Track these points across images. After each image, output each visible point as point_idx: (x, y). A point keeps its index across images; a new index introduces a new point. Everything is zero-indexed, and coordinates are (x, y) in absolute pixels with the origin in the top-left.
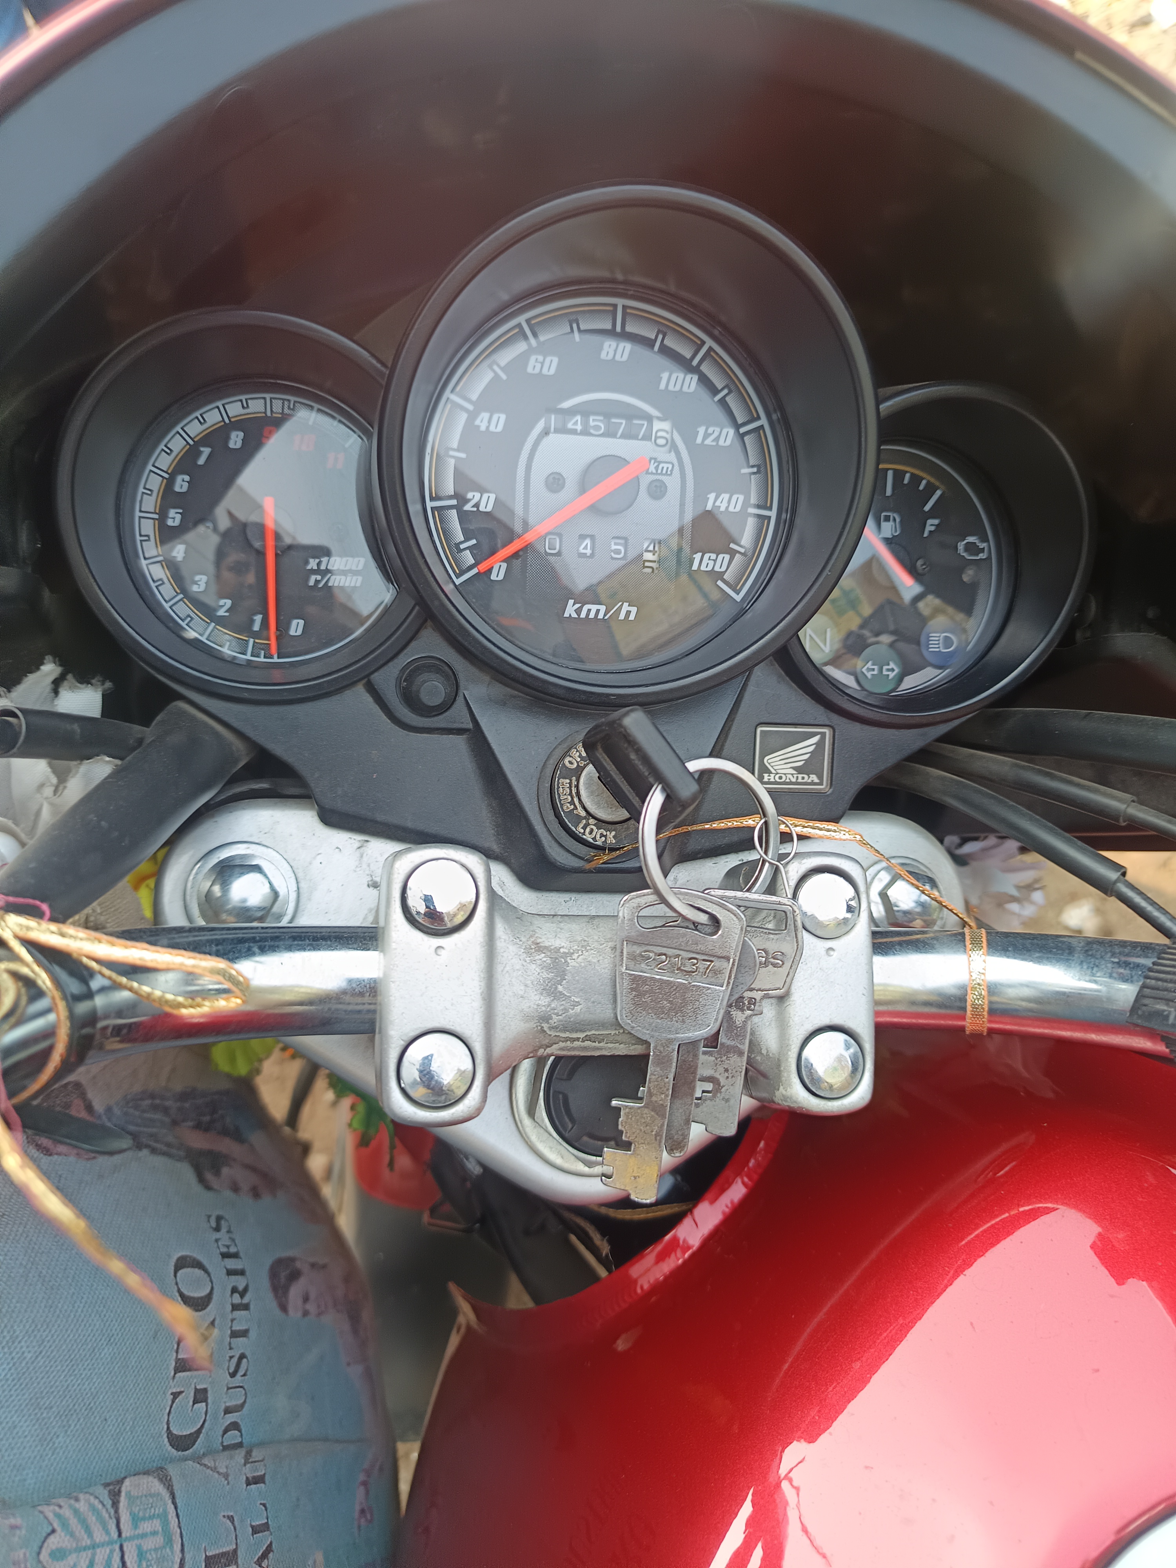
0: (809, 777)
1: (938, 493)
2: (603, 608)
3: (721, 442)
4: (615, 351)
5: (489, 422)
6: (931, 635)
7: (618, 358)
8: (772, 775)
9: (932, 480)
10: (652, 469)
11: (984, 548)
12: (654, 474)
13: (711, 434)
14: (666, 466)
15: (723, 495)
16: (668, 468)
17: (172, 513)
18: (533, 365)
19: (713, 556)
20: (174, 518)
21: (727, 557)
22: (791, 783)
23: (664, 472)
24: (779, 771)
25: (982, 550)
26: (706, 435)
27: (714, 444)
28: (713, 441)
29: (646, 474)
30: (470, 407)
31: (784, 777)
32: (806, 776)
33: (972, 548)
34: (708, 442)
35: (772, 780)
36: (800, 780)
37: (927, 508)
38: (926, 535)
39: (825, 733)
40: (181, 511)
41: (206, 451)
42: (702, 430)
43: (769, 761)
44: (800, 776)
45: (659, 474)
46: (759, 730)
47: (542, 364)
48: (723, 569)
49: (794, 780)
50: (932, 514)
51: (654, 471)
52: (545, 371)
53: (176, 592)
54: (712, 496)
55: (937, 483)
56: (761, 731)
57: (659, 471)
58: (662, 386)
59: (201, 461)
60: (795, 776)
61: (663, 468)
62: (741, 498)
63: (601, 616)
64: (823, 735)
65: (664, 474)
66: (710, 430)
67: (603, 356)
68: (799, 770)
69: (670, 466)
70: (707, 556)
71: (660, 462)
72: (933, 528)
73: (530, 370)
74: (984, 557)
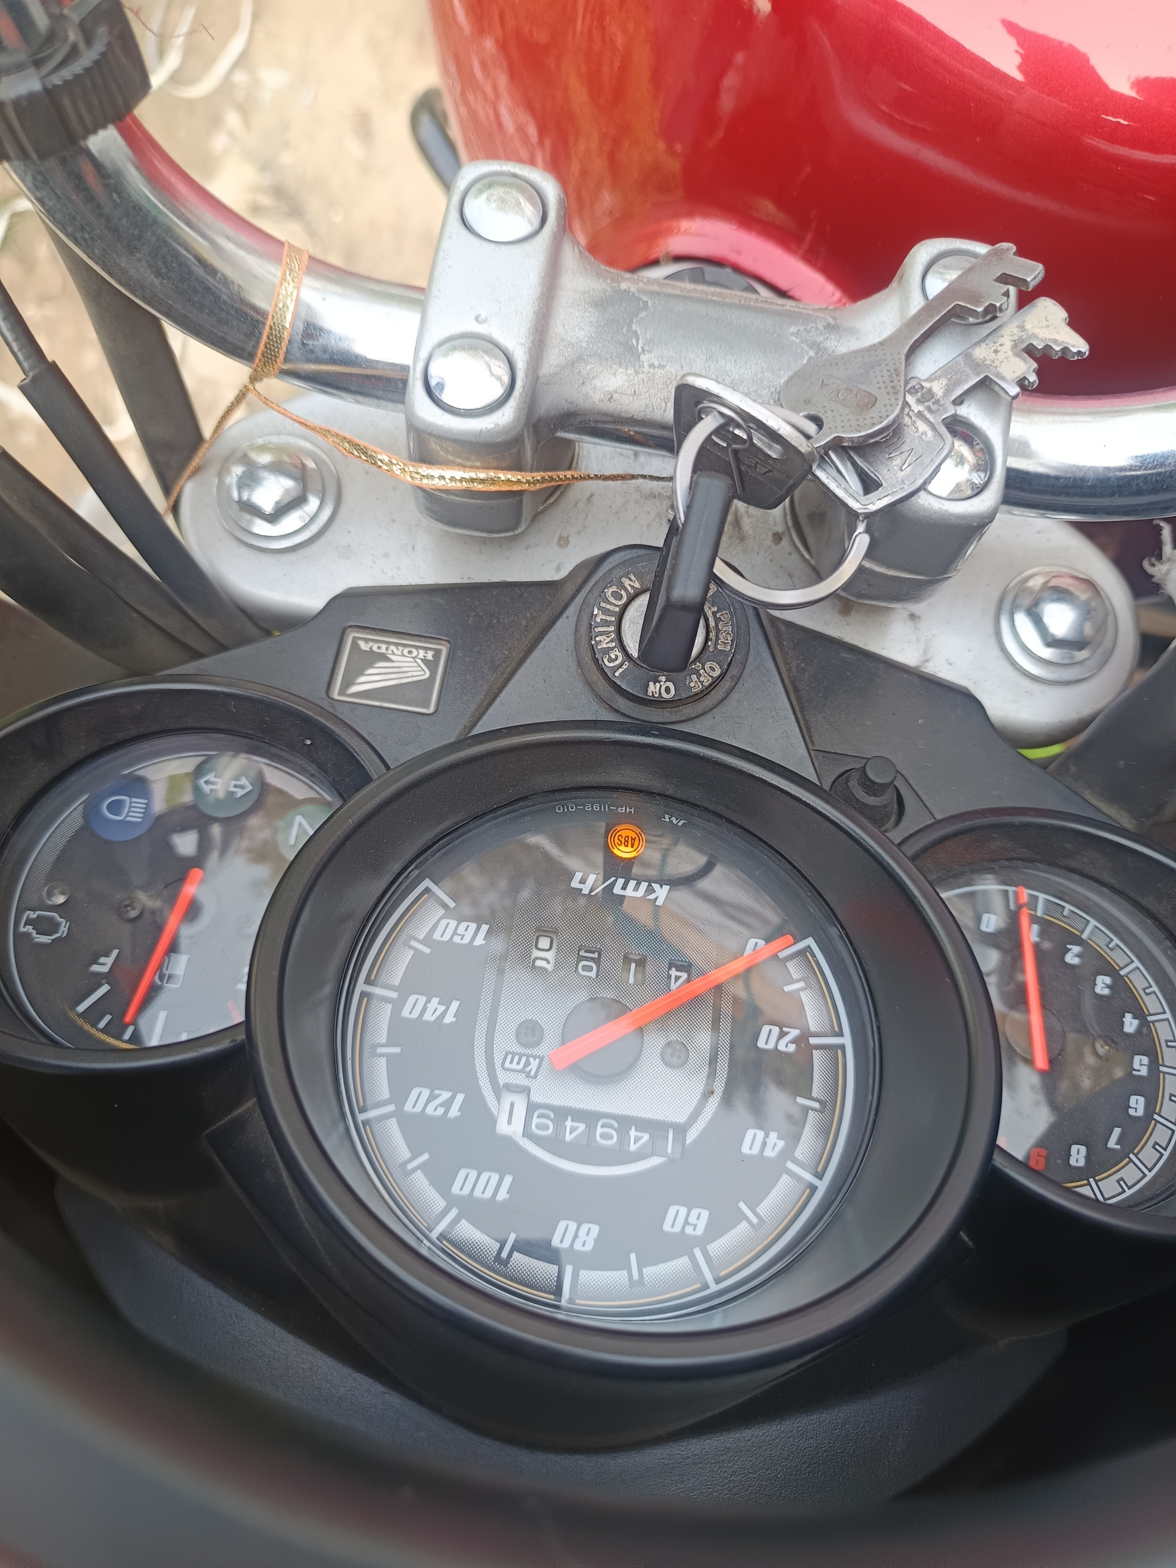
0: (370, 648)
1: (81, 1008)
2: (617, 890)
3: (426, 1093)
4: (576, 1236)
5: (764, 1144)
6: (141, 820)
7: (573, 1226)
8: (421, 655)
9: (87, 1027)
10: (534, 1064)
11: (25, 925)
12: (532, 1056)
13: (441, 1105)
14: (514, 1066)
15: (433, 1019)
16: (511, 1062)
17: (1144, 1072)
18: (700, 1218)
19: (457, 939)
20: (1141, 1065)
21: (437, 936)
22: (396, 644)
23: (516, 1058)
24: (412, 660)
25: (28, 922)
26: (448, 1104)
27: (437, 1092)
28: (438, 1096)
29: (544, 1057)
30: (790, 1165)
31: (406, 651)
32: (375, 649)
33: (45, 926)
34: (446, 1095)
35: (422, 653)
36: (384, 647)
37: (105, 988)
38: (115, 952)
39: (340, 694)
40: (1134, 1073)
41: (1112, 1143)
42: (454, 1112)
43: (422, 673)
44: (383, 650)
45: (524, 1055)
46: (432, 709)
47: (686, 1223)
48: (444, 922)
49: (392, 647)
50: (97, 980)
51: (531, 1060)
52: (683, 1211)
53: (1128, 978)
54: (449, 1019)
55: (80, 1022)
56: (428, 707)
57: (524, 1059)
58: (508, 1180)
59: (1117, 1131)
60: (390, 652)
61: (518, 1063)
62: (405, 1013)
63: (621, 881)
64: (342, 692)
65: (517, 1054)
66: (440, 1111)
67: (595, 1229)
68: (384, 658)
69: (507, 1065)
70: (466, 941)
71: (522, 1071)
72: (102, 960)
73: (705, 1214)
74: (28, 912)
